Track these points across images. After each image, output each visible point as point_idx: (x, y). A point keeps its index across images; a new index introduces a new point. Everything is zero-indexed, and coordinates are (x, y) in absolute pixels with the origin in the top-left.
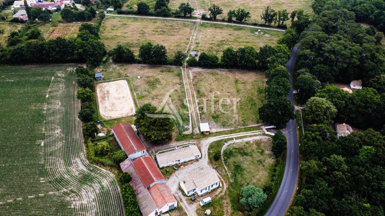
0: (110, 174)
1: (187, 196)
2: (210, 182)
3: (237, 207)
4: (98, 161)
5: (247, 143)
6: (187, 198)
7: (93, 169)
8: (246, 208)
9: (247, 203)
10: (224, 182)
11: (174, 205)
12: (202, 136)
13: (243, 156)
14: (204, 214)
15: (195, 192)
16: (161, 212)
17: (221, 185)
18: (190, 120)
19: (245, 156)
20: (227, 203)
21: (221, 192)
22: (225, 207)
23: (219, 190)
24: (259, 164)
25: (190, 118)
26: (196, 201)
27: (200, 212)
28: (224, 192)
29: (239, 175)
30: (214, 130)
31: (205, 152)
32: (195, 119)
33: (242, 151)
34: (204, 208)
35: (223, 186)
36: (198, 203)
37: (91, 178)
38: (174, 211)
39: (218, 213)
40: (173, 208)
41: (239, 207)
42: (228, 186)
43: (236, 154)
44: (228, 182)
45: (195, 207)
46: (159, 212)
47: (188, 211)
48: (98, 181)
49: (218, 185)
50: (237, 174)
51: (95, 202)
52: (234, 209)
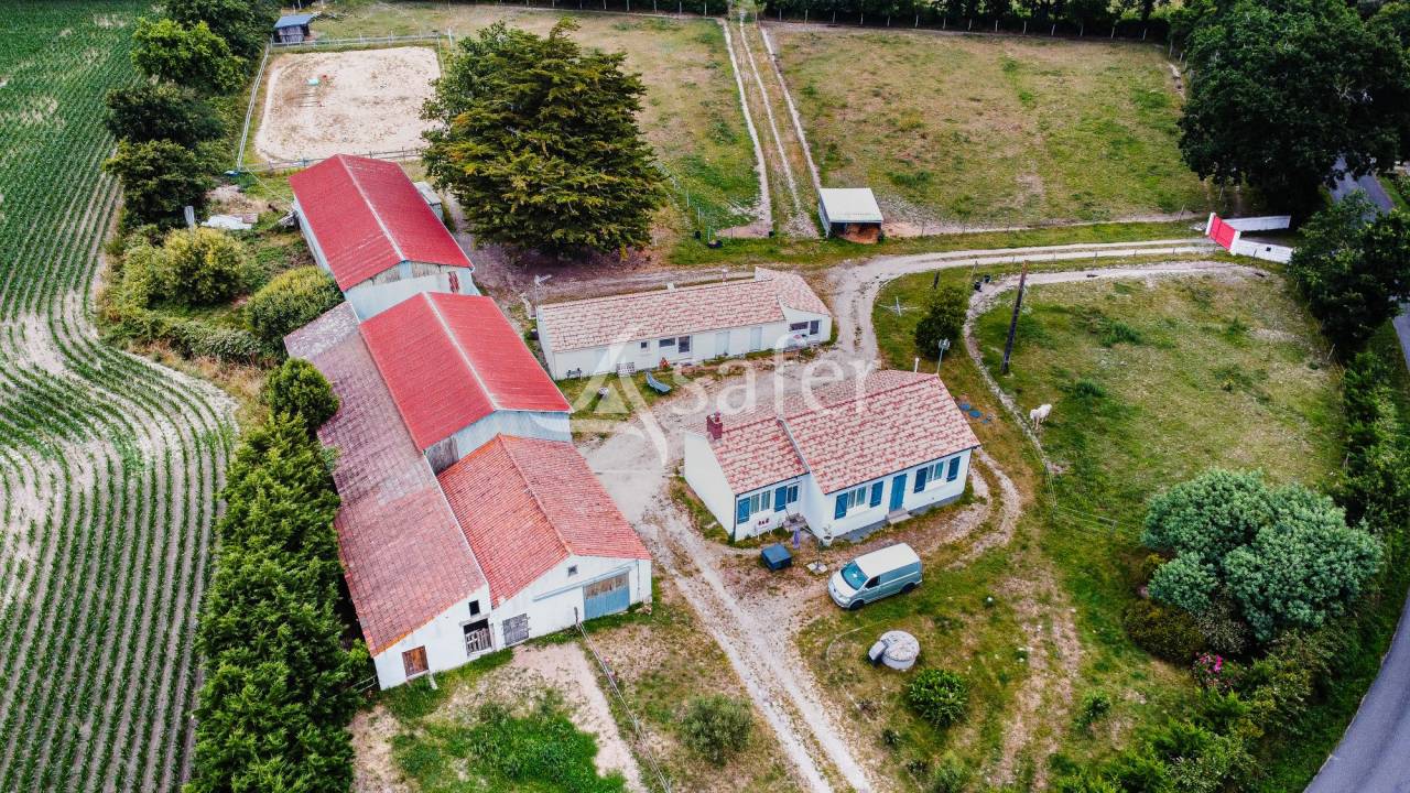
0: (210, 400)
1: (731, 541)
2: (909, 445)
3: (1128, 627)
4: (156, 325)
5: (1121, 287)
6: (732, 552)
7: (107, 369)
8: (1207, 628)
9: (1214, 594)
10: (998, 473)
11: (621, 579)
12: (834, 250)
13: (1109, 346)
14: (868, 659)
15: (793, 520)
16: (515, 625)
17: (981, 488)
18: (764, 187)
19: (1124, 347)
20: (1045, 600)
21: (987, 527)
22: (1033, 622)
23: (970, 518)
24: (1229, 389)
25: (763, 179)
26: (798, 572)
27: (835, 649)
28: (1008, 525)
29: (1107, 440)
30: (907, 230)
31: (854, 315)
32: (792, 185)
33: (1097, 323)
34: (858, 623)
35: (996, 491)
36: (815, 589)
37: (75, 415)
38: (624, 633)
39: (977, 663)
40: (622, 610)
41: (1150, 624)
42: (1030, 496)
43: (1061, 335)
44: (1029, 471)
45: (788, 612)
46: (496, 620)
47: (736, 633)
48: (116, 428)
49: (957, 487)
50: (1089, 434)
51: (38, 543)
52: (1105, 639)
